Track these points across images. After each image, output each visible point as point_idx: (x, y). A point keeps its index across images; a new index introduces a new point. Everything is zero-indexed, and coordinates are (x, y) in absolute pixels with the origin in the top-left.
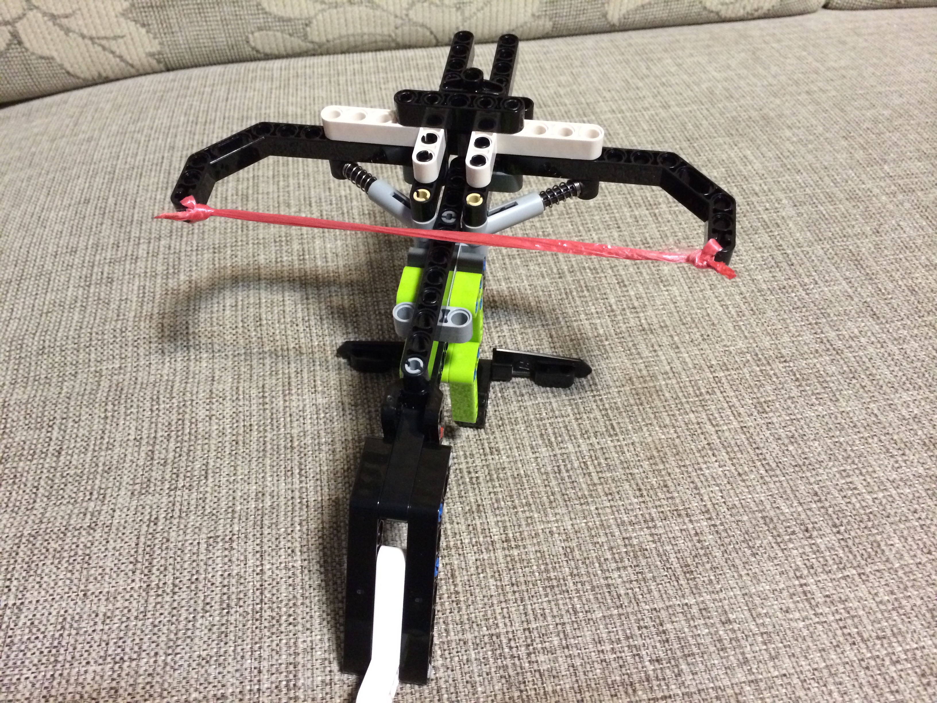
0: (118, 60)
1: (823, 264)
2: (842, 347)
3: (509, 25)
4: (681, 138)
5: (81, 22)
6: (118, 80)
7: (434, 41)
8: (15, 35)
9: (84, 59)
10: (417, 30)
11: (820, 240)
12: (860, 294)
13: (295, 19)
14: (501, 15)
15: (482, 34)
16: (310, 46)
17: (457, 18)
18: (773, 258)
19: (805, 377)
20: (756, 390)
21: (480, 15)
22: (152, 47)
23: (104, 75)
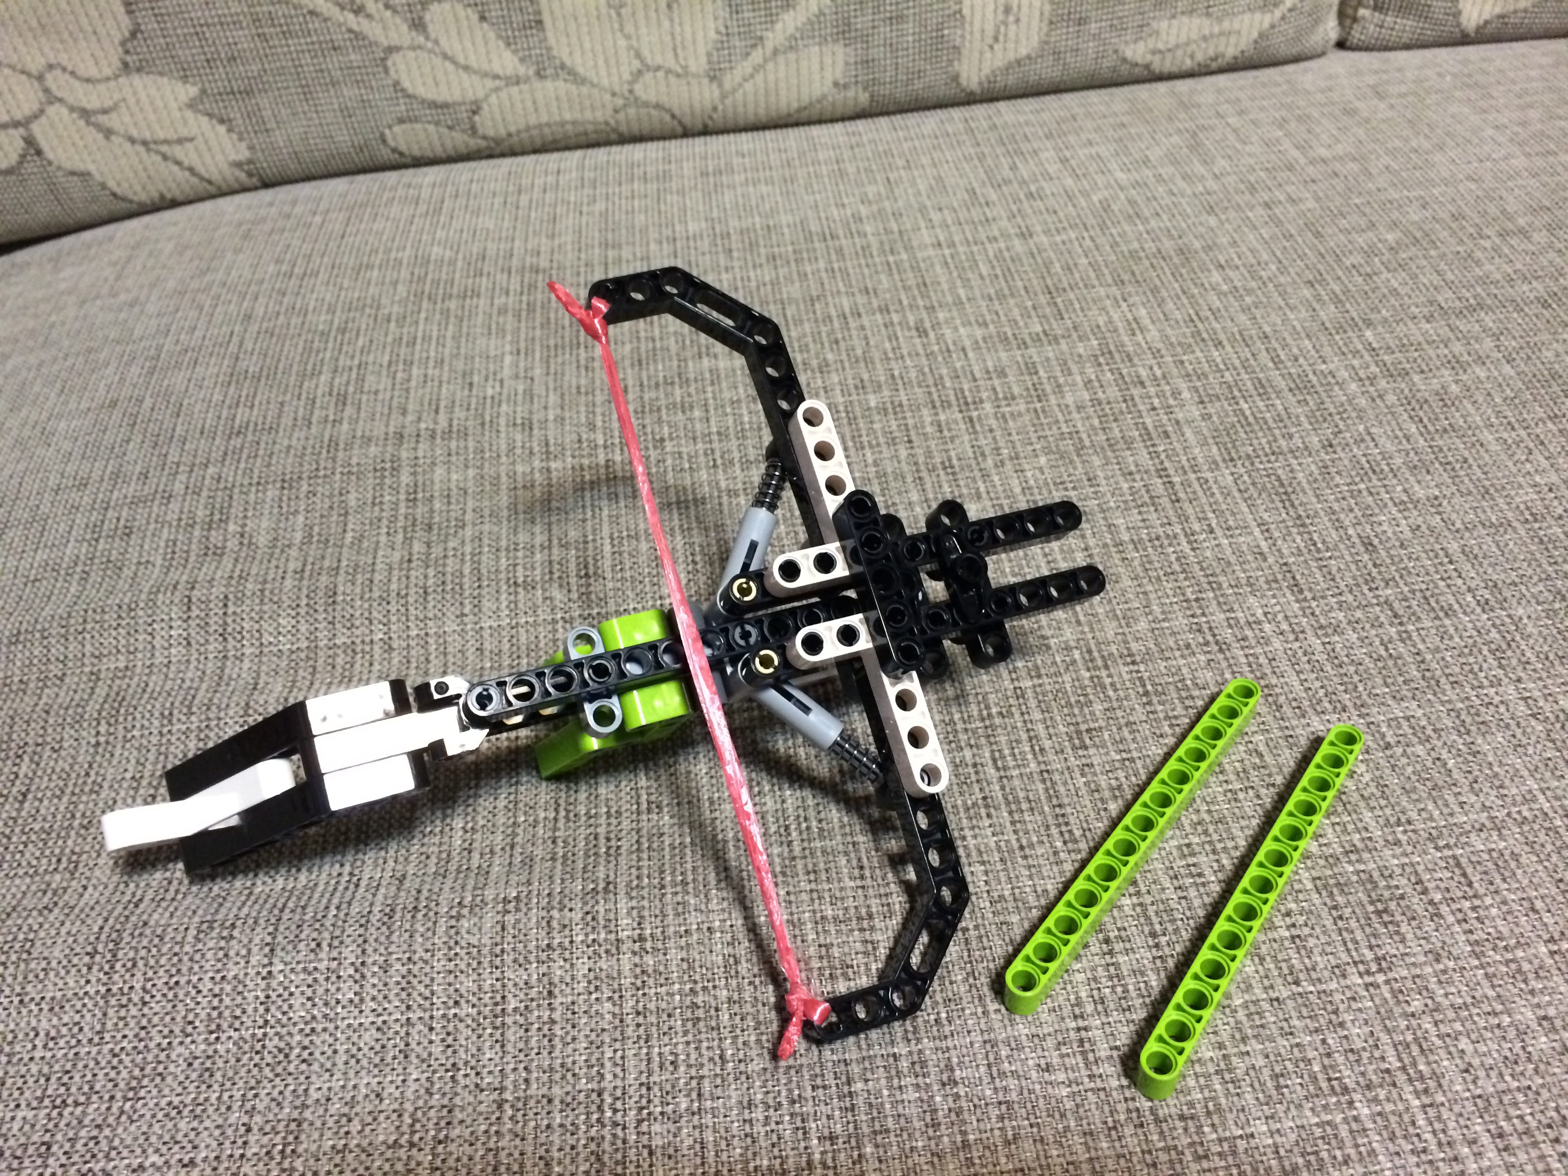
0: (187, 174)
1: (1229, 500)
2: (1230, 639)
3: (799, 100)
4: (1038, 289)
5: (127, 119)
6: (190, 202)
7: (679, 130)
8: (30, 141)
9: (136, 172)
10: (649, 114)
11: (1232, 460)
12: (1279, 551)
13: (454, 104)
14: (782, 85)
15: (756, 114)
16: (483, 143)
17: (712, 92)
18: (1148, 491)
19: (1160, 688)
20: (1076, 711)
21: (749, 86)
22: (237, 152)
23: (169, 196)
